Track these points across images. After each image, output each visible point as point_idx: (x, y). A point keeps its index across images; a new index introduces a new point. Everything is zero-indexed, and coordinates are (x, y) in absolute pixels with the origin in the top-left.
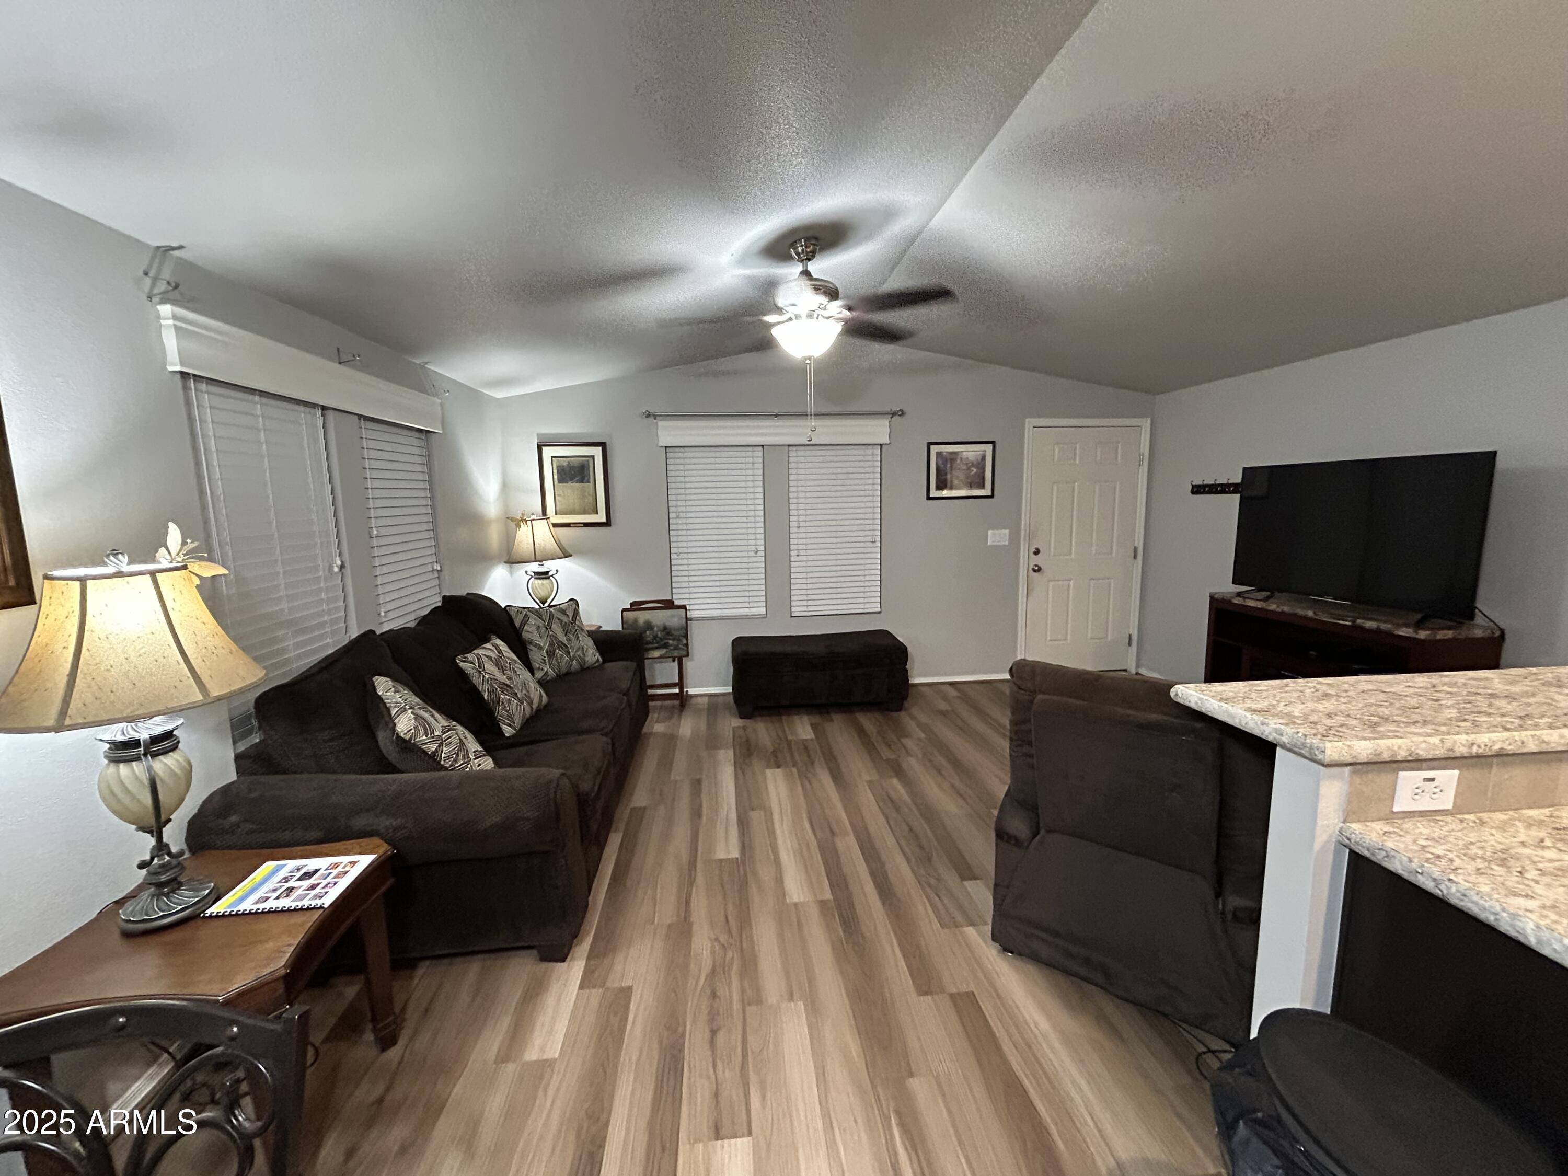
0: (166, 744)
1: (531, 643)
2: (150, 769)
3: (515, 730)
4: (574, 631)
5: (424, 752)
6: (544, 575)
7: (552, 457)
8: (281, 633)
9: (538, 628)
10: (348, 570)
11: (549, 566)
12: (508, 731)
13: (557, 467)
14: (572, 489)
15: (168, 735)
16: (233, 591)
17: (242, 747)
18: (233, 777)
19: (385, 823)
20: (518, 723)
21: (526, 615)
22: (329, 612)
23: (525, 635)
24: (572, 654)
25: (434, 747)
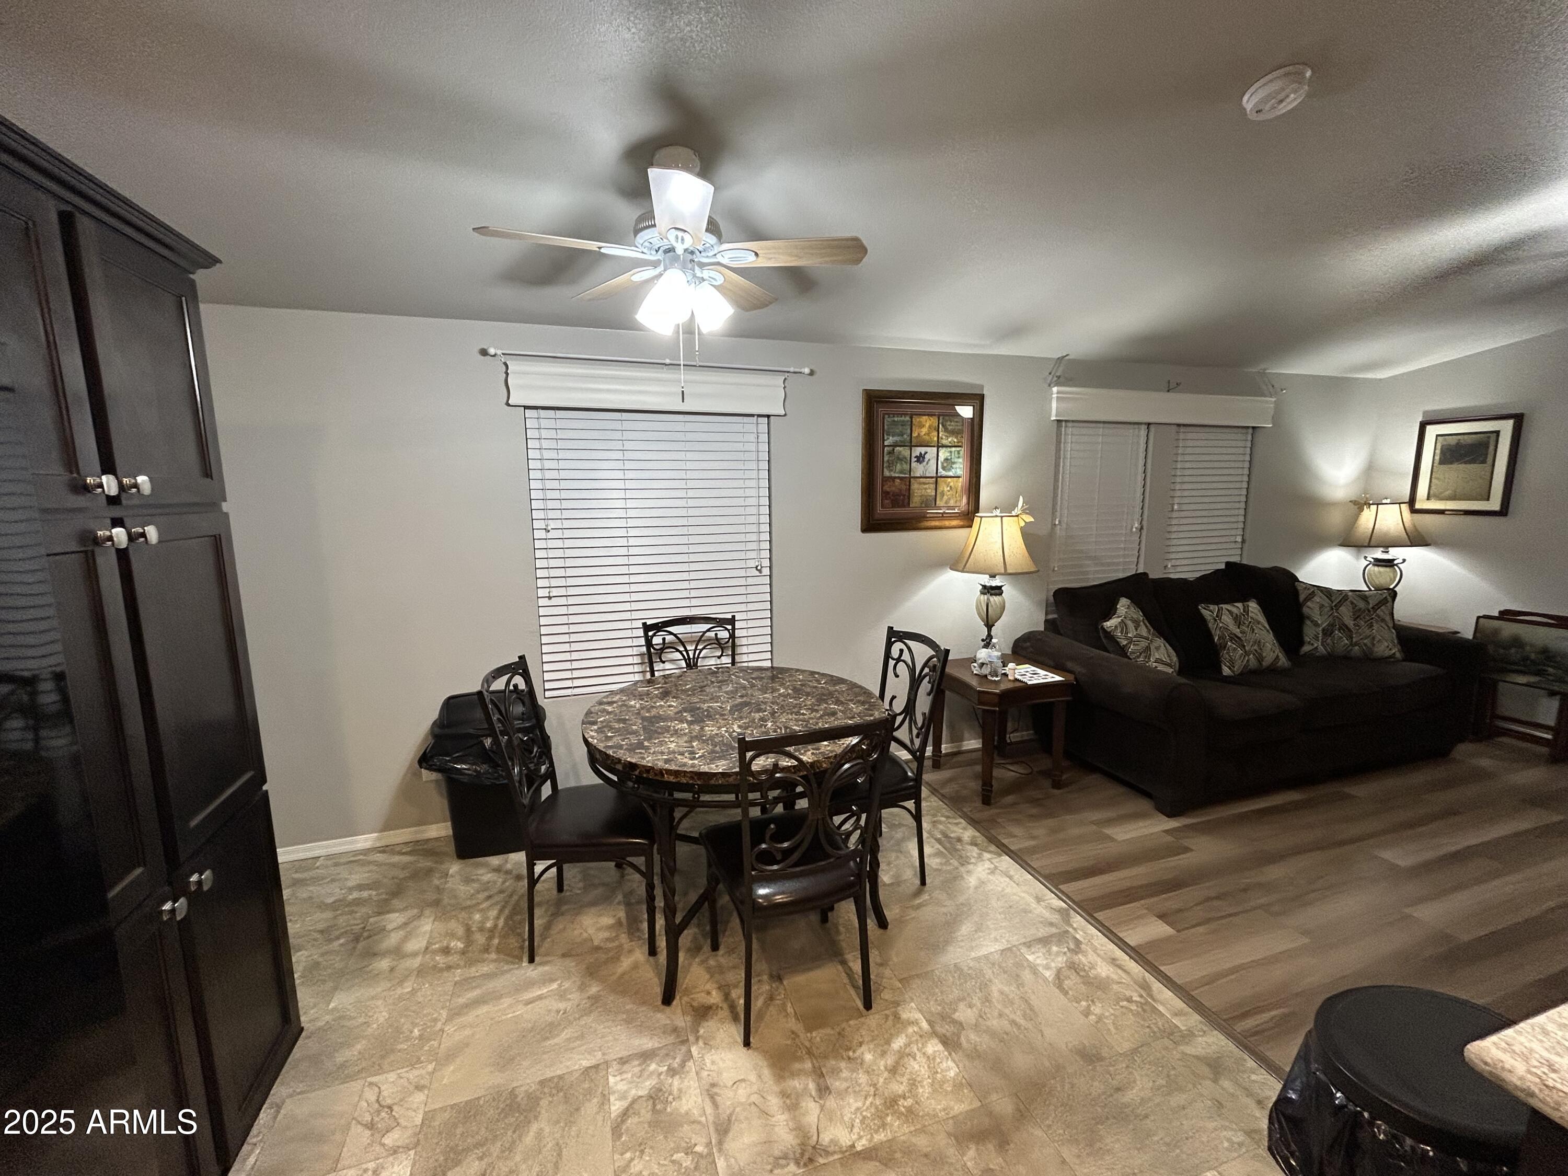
0: (997, 591)
1: (1308, 618)
2: (988, 599)
3: (1233, 671)
4: (1368, 618)
5: (1118, 643)
6: (1390, 563)
7: (1437, 436)
8: (1087, 562)
9: (1322, 606)
10: (1144, 532)
11: (1395, 553)
12: (1226, 671)
13: (1442, 446)
14: (1458, 473)
15: (1000, 588)
16: (1064, 533)
17: (1050, 617)
18: (1042, 628)
19: (1078, 669)
20: (1238, 668)
21: (1313, 592)
22: (1124, 556)
23: (1305, 610)
24: (1354, 640)
25: (1125, 643)
